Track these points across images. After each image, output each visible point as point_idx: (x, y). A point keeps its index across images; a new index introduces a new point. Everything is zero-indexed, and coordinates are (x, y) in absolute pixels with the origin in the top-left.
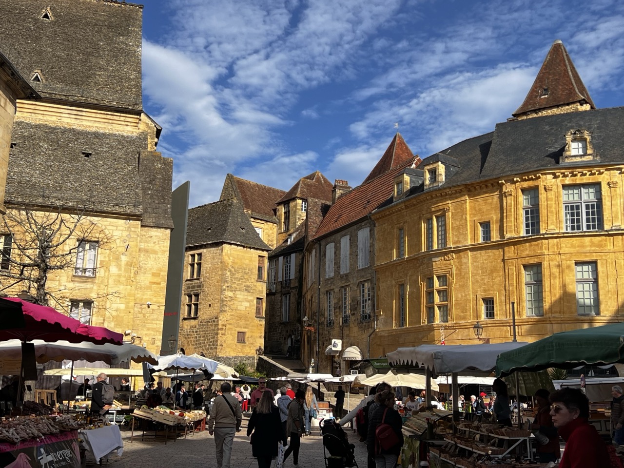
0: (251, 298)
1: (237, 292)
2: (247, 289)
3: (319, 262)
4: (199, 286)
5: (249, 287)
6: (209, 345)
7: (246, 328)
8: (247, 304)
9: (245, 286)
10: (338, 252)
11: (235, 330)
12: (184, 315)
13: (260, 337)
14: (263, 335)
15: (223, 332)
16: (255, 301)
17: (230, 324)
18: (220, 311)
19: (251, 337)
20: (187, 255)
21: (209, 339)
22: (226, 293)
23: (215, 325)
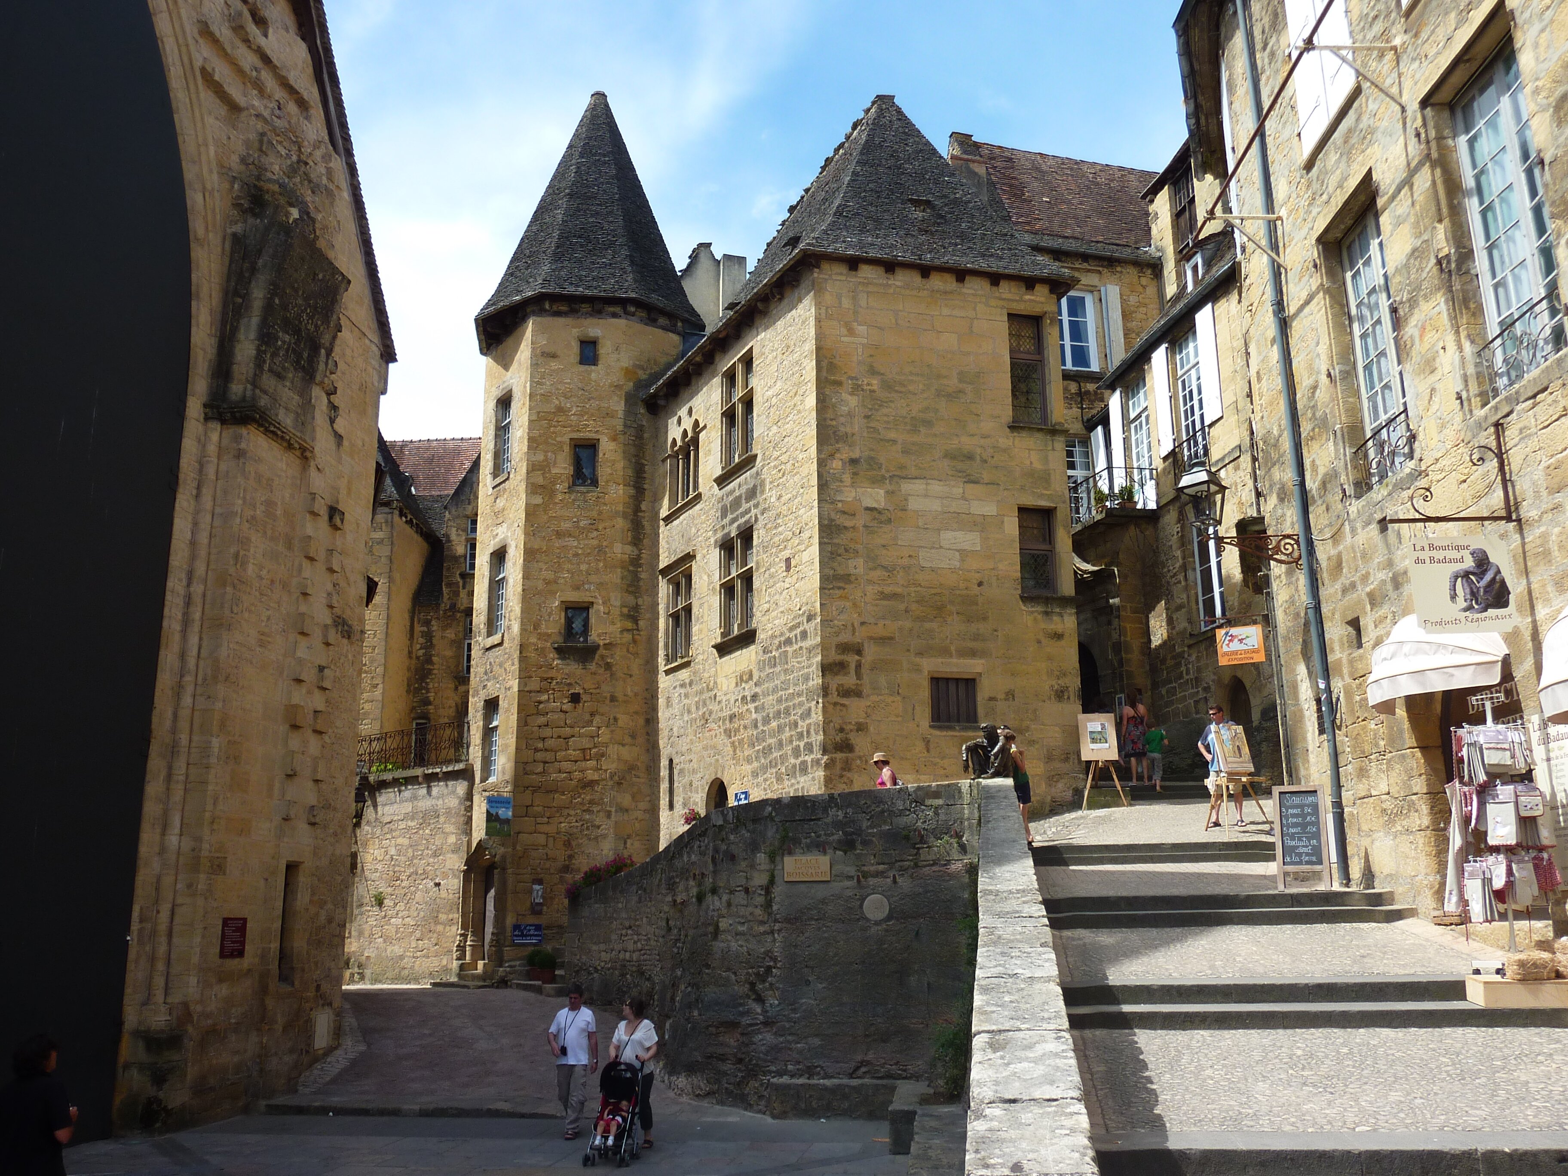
0: (985, 508)
2: (968, 467)
4: (752, 494)
5: (970, 457)
6: (796, 752)
7: (973, 653)
8: (970, 540)
9: (948, 455)
11: (918, 669)
12: (718, 632)
13: (1060, 695)
14: (1074, 682)
15: (849, 680)
16: (1012, 526)
17: (884, 640)
18: (824, 578)
19: (1010, 695)
20: (717, 381)
21: (796, 724)
22: (849, 495)
23: (810, 651)
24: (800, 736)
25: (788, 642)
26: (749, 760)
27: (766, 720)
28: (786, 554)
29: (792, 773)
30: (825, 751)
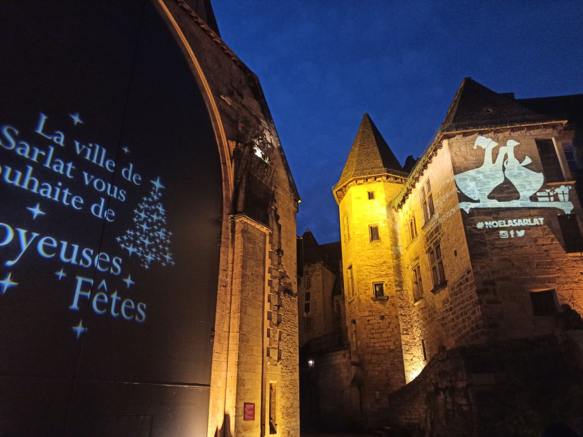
11: (523, 290)
12: (432, 285)
15: (491, 296)
17: (504, 279)
18: (472, 256)
20: (418, 193)
21: (470, 318)
23: (471, 285)
24: (473, 322)
28: (454, 249)
30: (485, 328)
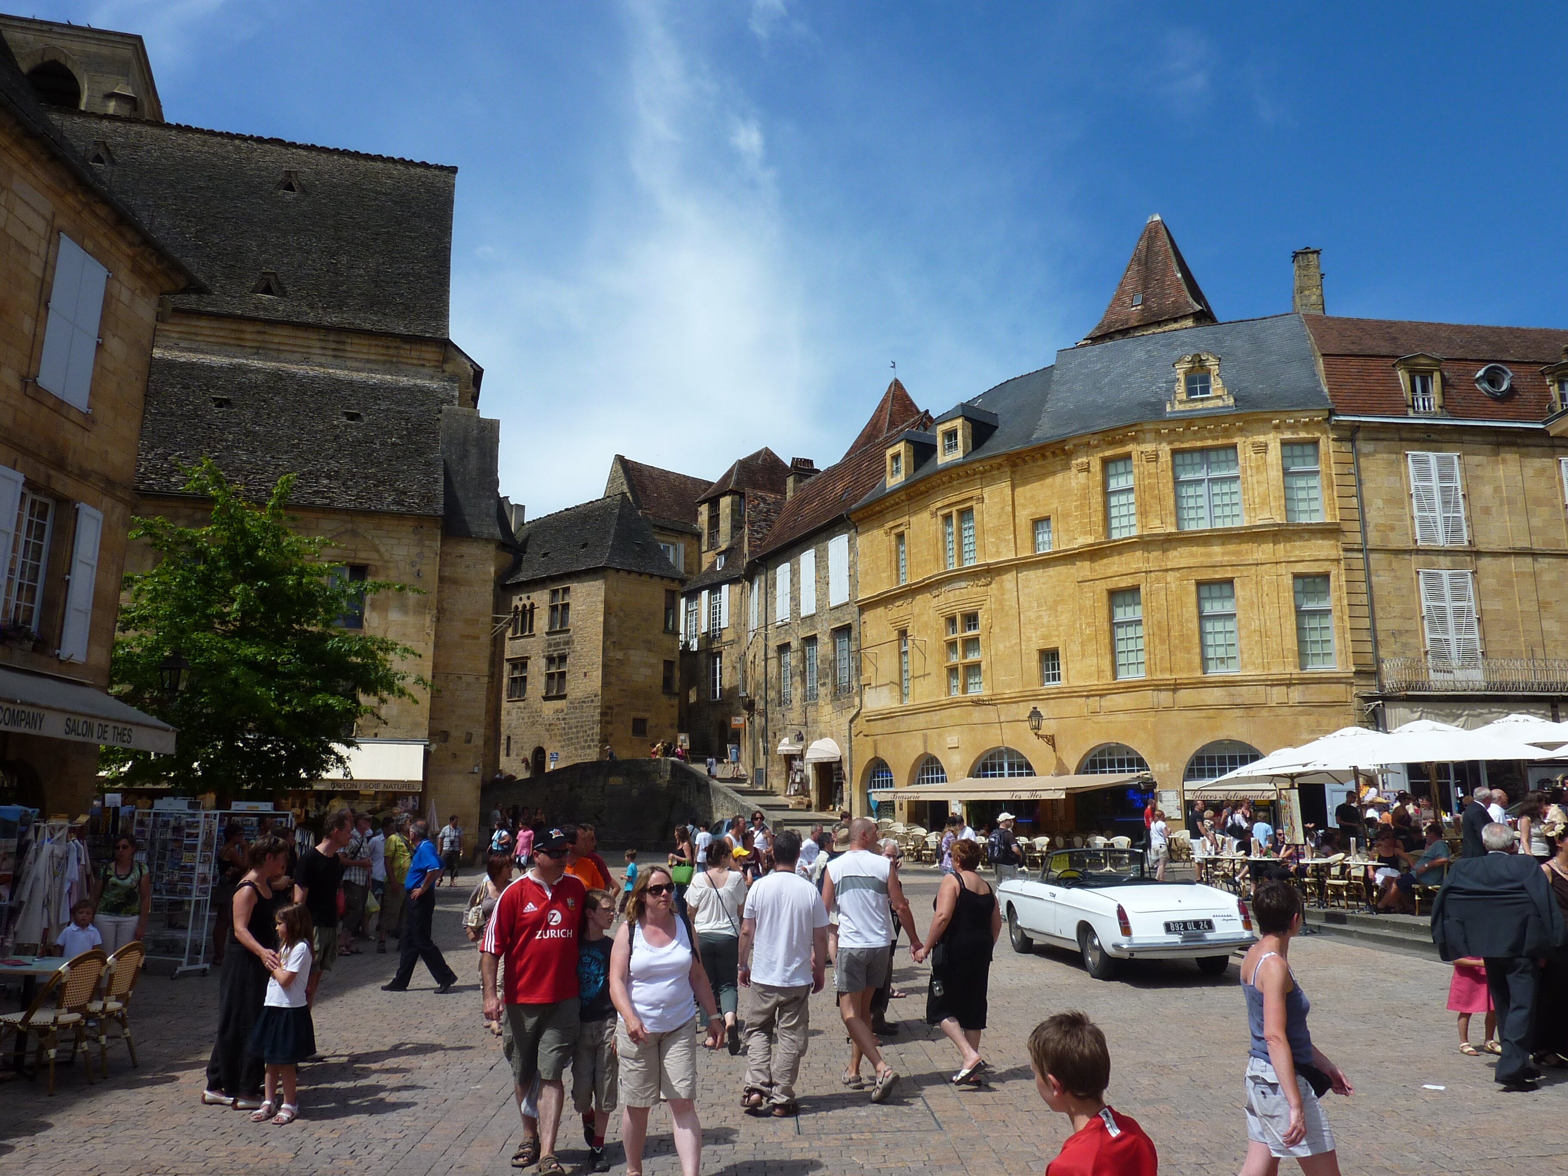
0: (653, 660)
1: (632, 652)
2: (649, 645)
3: (764, 596)
4: (567, 643)
5: (650, 642)
6: (586, 741)
7: (646, 711)
8: (647, 671)
9: (643, 641)
10: (795, 579)
11: (630, 716)
12: (544, 691)
13: (672, 726)
14: (676, 722)
15: (609, 718)
16: (661, 667)
17: (620, 705)
18: (602, 683)
19: (657, 725)
20: (547, 591)
21: (586, 731)
22: (611, 654)
23: (595, 707)
24: (588, 736)
25: (584, 702)
26: (559, 741)
27: (570, 728)
28: (585, 670)
29: (583, 748)
30: (600, 742)
